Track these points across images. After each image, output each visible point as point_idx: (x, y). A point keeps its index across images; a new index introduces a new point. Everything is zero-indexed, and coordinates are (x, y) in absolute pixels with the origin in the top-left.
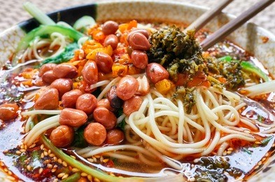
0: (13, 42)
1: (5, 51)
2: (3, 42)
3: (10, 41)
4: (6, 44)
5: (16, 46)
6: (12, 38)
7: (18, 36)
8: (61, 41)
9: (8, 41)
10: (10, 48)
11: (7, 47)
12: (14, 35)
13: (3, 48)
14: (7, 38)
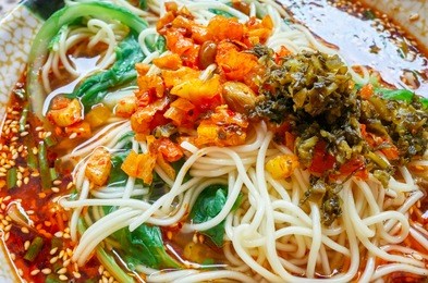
0: (22, 42)
1: (9, 63)
2: (4, 47)
3: (14, 40)
4: (9, 48)
5: (27, 48)
6: (18, 34)
7: (28, 26)
8: (107, 35)
9: (11, 42)
10: (18, 54)
11: (12, 54)
12: (20, 26)
13: (5, 59)
14: (9, 38)
